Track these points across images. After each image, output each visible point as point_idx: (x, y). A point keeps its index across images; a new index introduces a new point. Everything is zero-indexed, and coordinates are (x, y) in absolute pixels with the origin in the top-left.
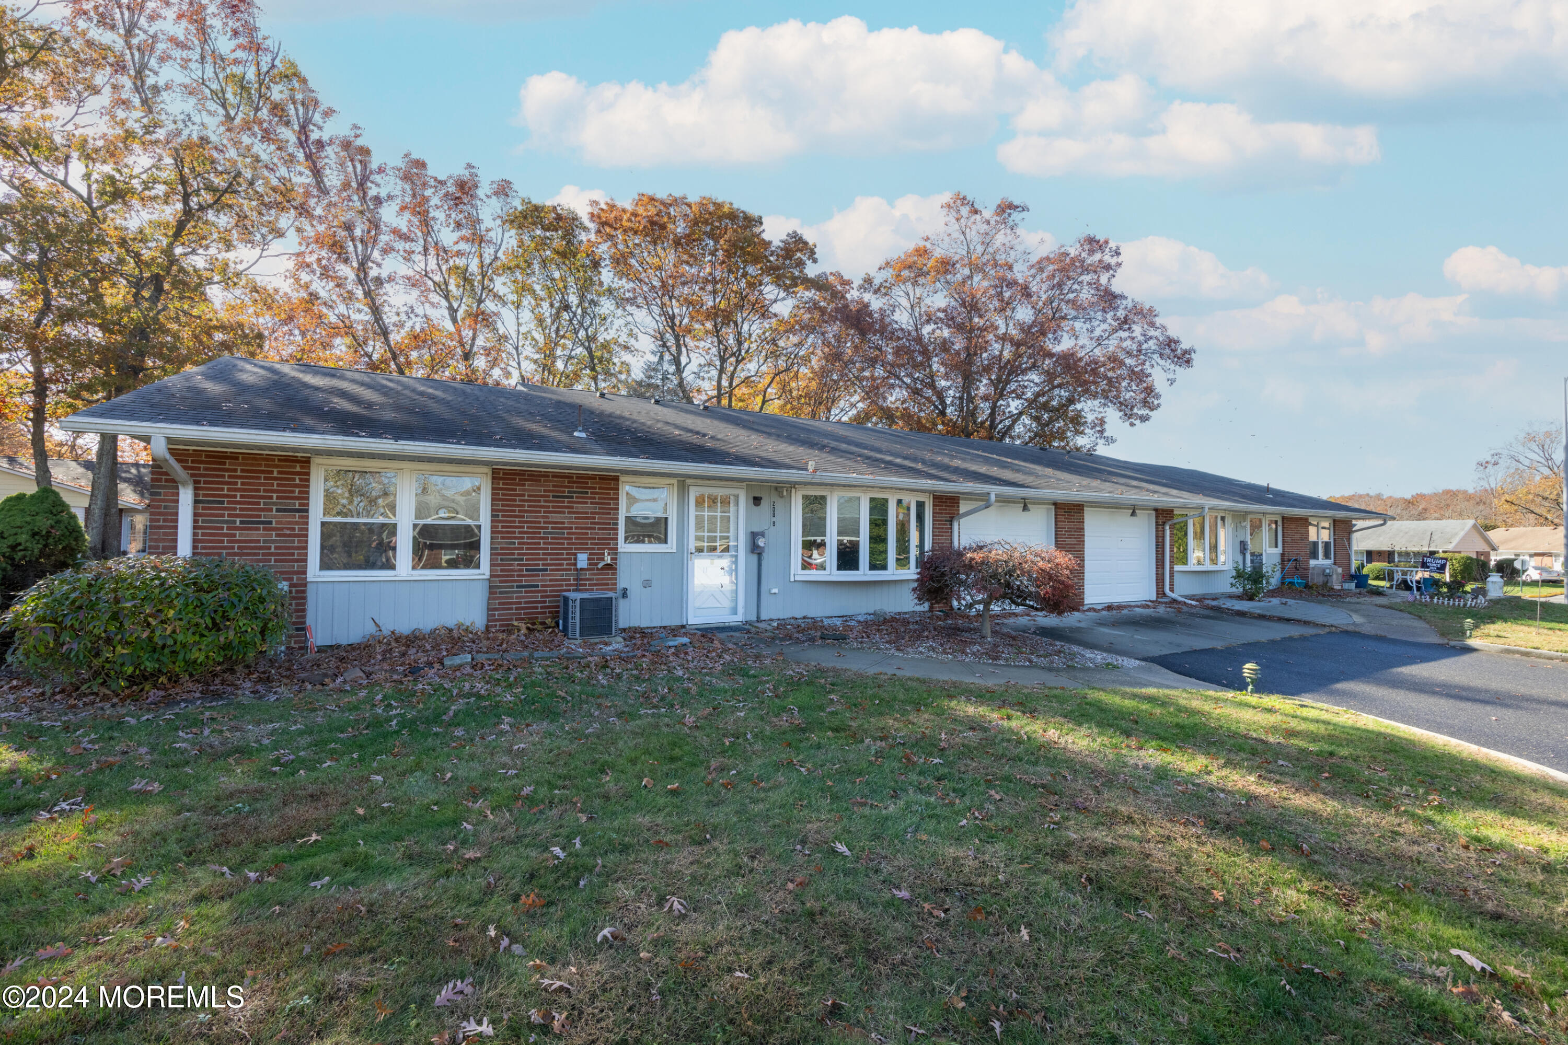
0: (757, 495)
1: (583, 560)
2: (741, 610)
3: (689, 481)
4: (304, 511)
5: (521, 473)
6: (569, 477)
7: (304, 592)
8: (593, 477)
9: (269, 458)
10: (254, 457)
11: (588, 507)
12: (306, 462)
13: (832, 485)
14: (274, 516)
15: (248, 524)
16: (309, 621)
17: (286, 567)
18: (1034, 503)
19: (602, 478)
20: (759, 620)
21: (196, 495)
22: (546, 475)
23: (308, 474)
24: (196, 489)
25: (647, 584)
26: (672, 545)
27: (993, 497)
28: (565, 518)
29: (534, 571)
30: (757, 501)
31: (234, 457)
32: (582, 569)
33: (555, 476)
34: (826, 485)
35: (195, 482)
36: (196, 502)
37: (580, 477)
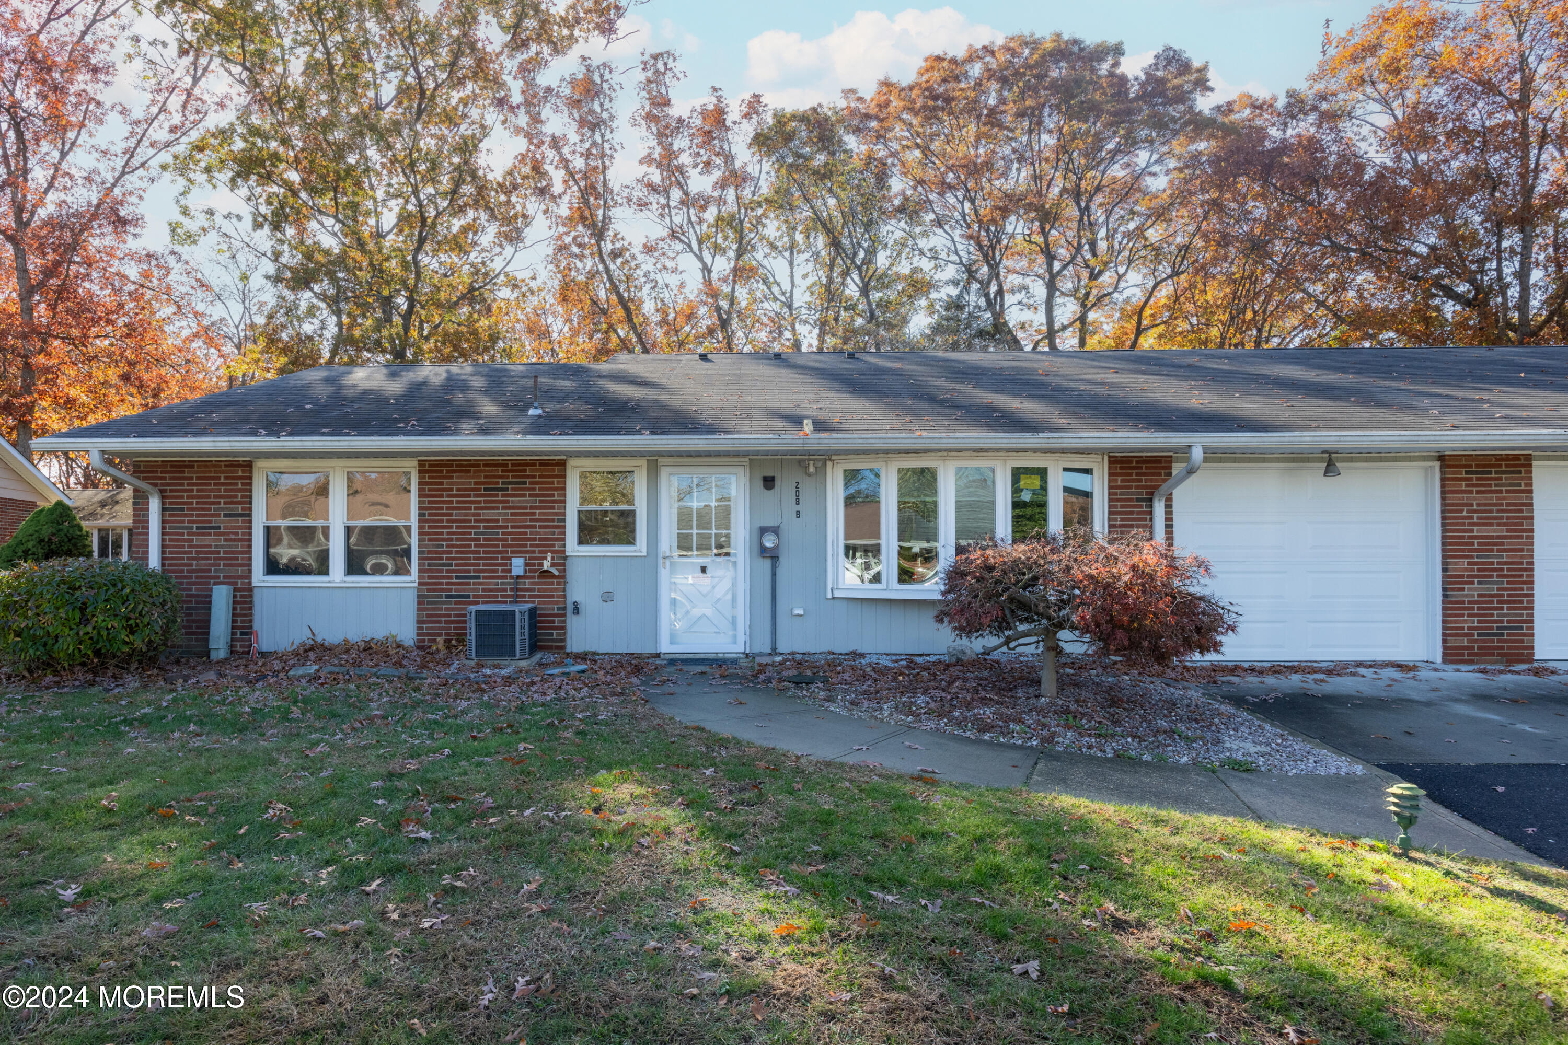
0: (769, 474)
1: (518, 565)
2: (741, 638)
3: (662, 460)
4: (247, 515)
5: (449, 464)
6: (503, 464)
7: (251, 596)
8: (532, 464)
9: (217, 464)
10: (206, 464)
11: (526, 500)
12: (249, 466)
13: (887, 452)
14: (222, 521)
15: (204, 530)
16: (256, 626)
17: (232, 571)
18: (1351, 460)
19: (544, 463)
20: (774, 651)
21: (163, 503)
22: (476, 464)
23: (250, 478)
24: (163, 497)
25: (608, 597)
26: (641, 545)
27: (1197, 454)
28: (499, 515)
29: (465, 578)
30: (769, 482)
31: (190, 465)
32: (518, 577)
33: (487, 464)
34: (877, 452)
35: (161, 491)
36: (164, 509)
37: (516, 464)
